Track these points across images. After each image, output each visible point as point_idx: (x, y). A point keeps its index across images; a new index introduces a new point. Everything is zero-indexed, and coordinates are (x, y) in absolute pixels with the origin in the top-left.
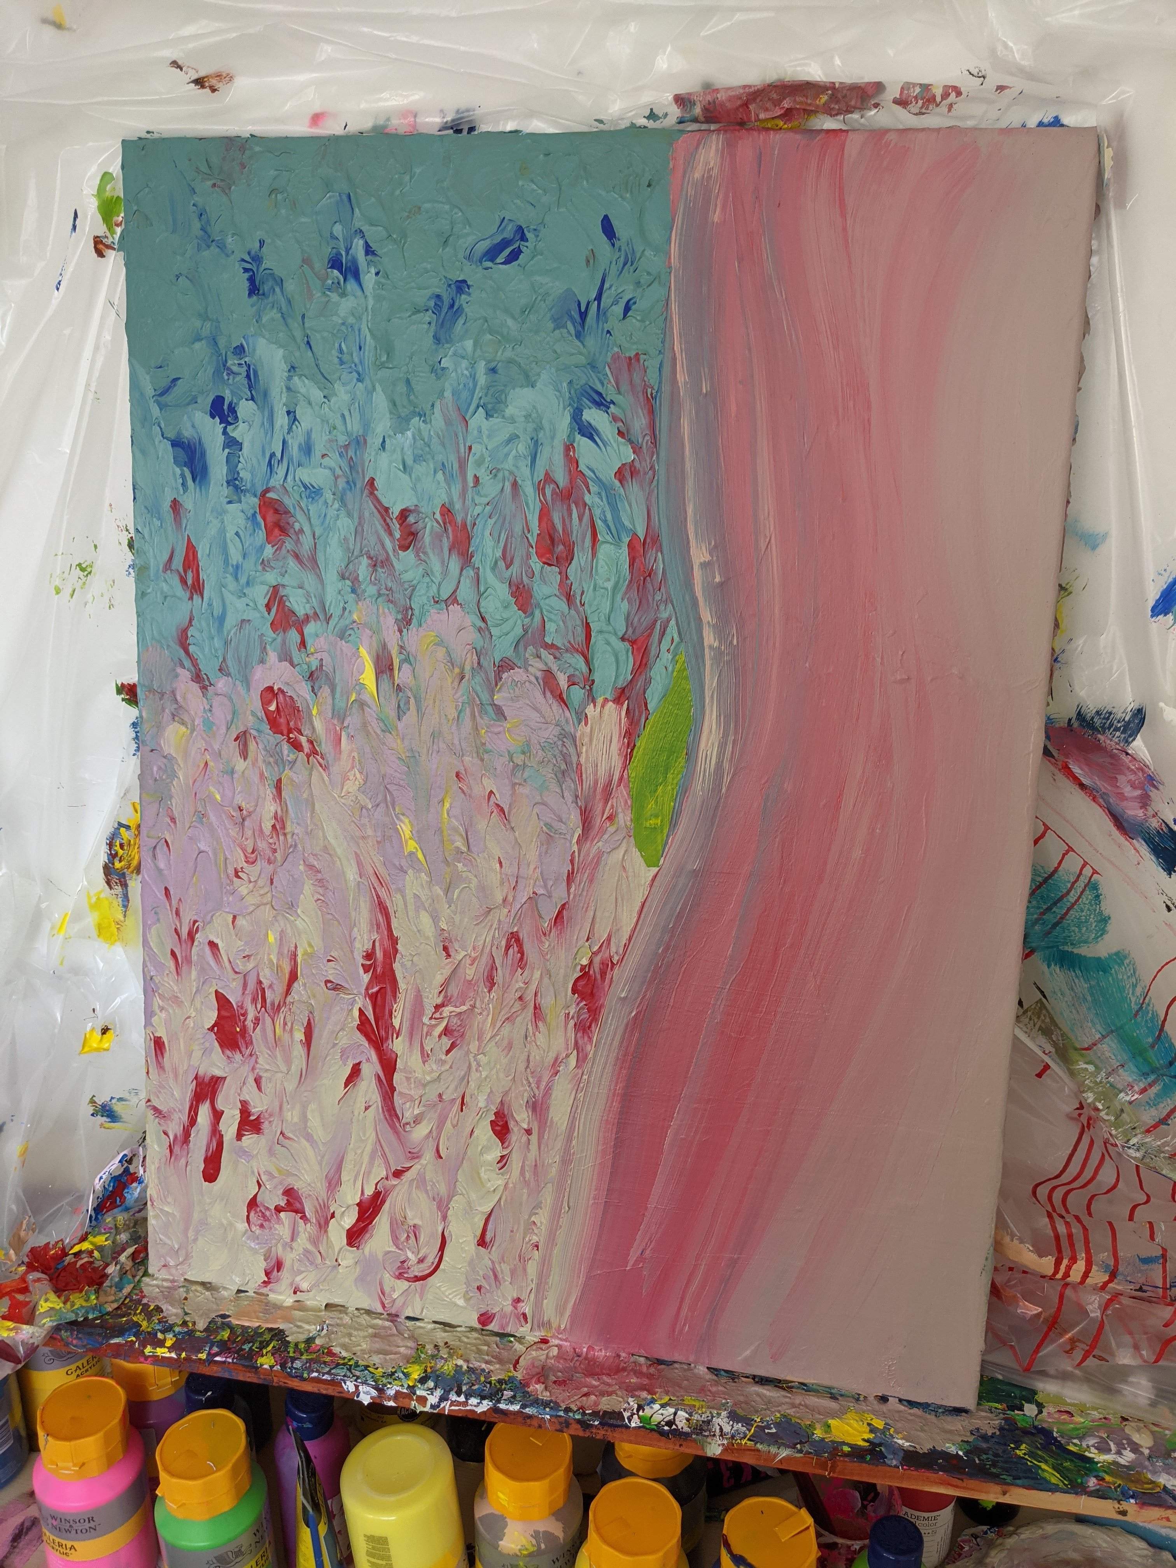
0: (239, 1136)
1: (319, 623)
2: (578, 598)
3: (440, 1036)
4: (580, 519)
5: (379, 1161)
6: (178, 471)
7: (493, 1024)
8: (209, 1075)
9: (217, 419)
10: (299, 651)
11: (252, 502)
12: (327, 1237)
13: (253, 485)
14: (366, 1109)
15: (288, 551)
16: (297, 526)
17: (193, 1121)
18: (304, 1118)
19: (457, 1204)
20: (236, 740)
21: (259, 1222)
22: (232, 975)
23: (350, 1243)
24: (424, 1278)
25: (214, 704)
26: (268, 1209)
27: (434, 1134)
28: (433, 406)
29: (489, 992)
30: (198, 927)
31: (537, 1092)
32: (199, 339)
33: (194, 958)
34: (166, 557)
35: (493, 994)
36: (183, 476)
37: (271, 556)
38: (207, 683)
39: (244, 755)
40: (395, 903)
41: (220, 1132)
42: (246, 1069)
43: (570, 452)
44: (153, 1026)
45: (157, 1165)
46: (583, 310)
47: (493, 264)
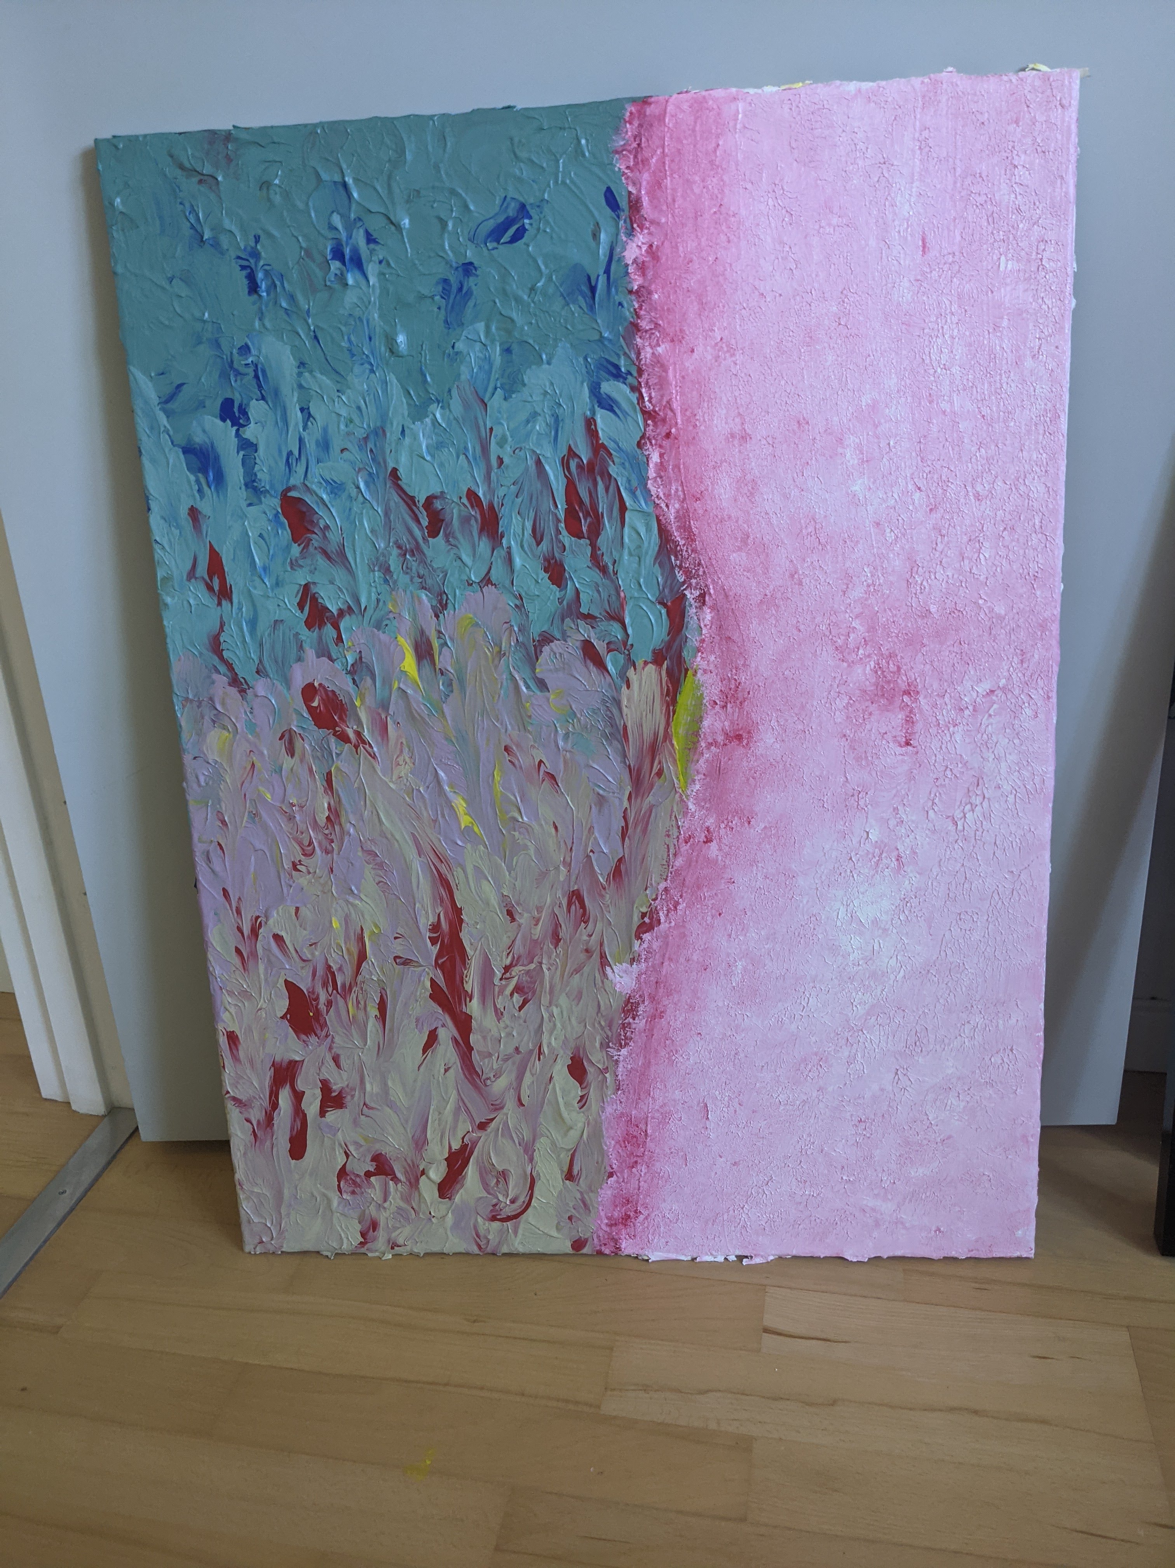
0: (323, 1113)
1: (354, 616)
2: (611, 567)
3: (512, 995)
4: (607, 490)
5: (463, 1116)
6: (192, 478)
7: (562, 976)
8: (286, 1060)
9: (229, 422)
10: (336, 645)
11: (273, 503)
12: (420, 1194)
13: (272, 486)
14: (446, 1071)
15: (316, 548)
16: (322, 524)
17: (275, 1105)
18: (386, 1089)
19: (542, 1146)
20: (280, 739)
21: (351, 1189)
22: (301, 963)
23: (442, 1195)
24: (516, 1216)
25: (255, 707)
26: (358, 1176)
27: (515, 1085)
28: (450, 391)
29: (556, 947)
30: (260, 923)
31: (610, 1034)
32: (200, 342)
33: (260, 951)
34: (189, 566)
35: (559, 949)
36: (198, 482)
37: (298, 555)
38: (245, 686)
39: (291, 752)
40: (457, 877)
41: (303, 1112)
42: (323, 1050)
43: (590, 425)
44: (224, 1022)
45: (242, 1152)
46: (593, 283)
47: (498, 242)
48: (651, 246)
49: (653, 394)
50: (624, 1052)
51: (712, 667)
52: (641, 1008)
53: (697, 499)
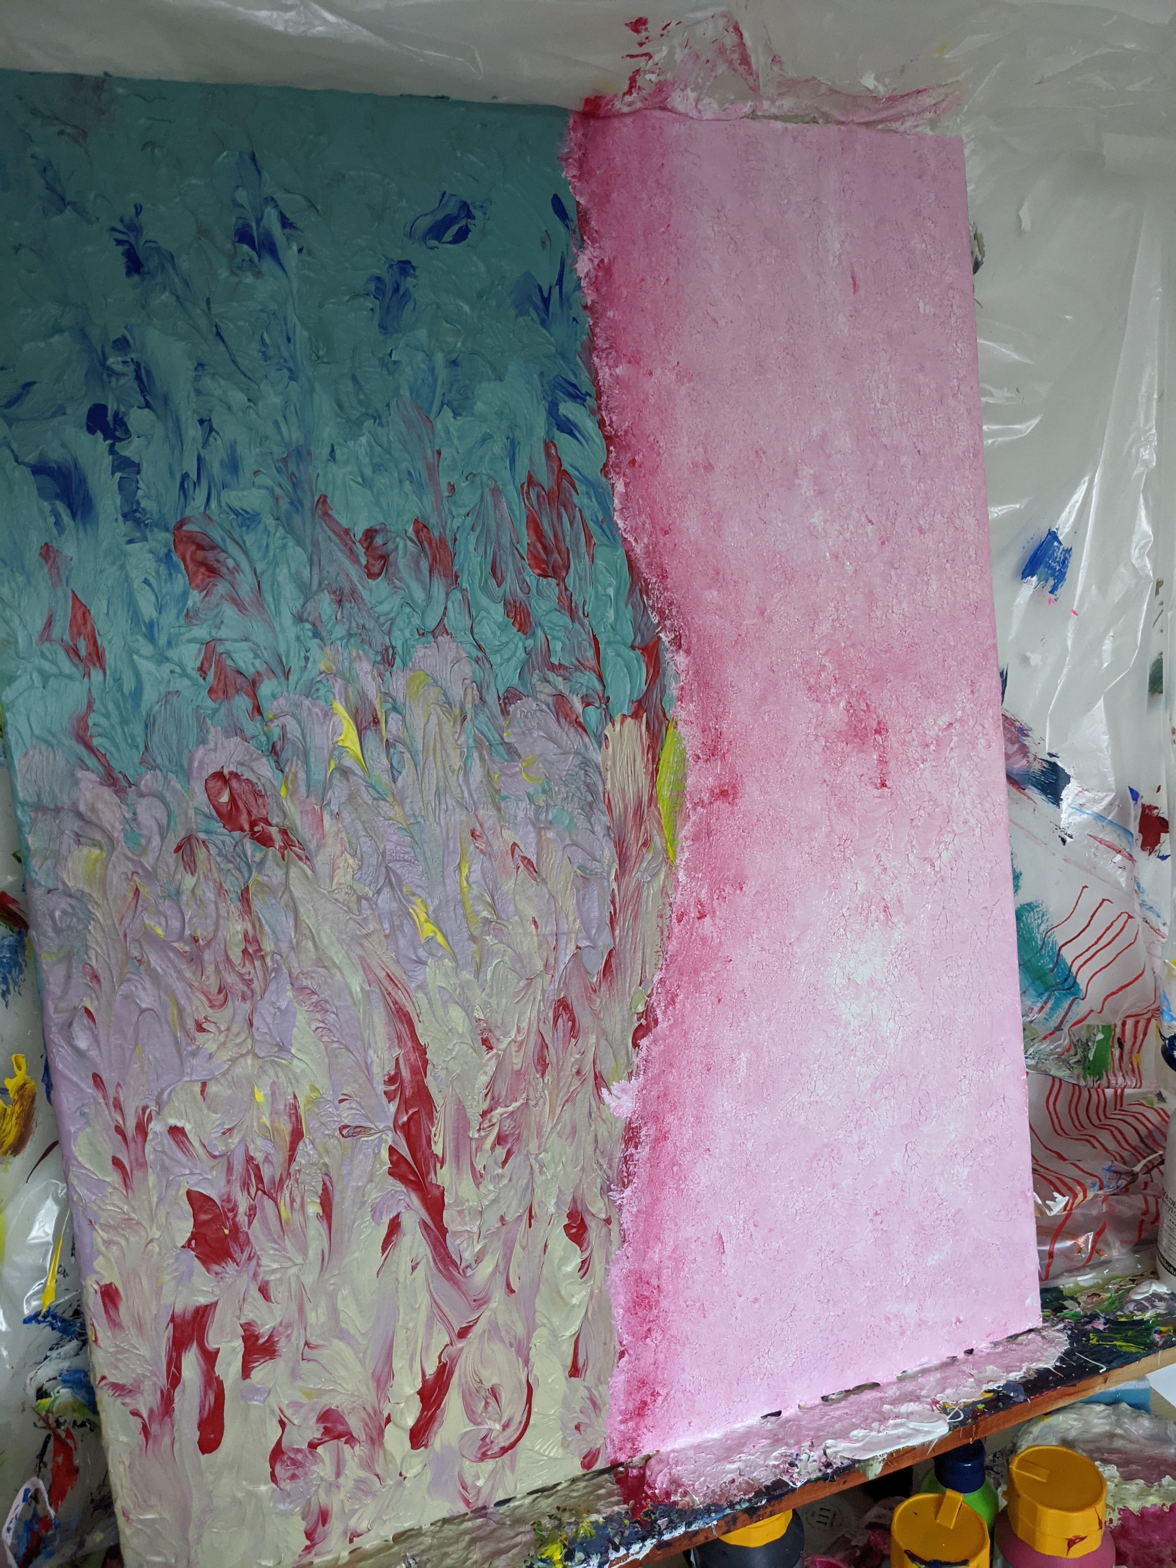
0: (246, 1372)
1: (275, 680)
2: (580, 609)
3: (493, 1148)
4: (572, 523)
5: (438, 1326)
6: (46, 506)
7: (552, 1112)
8: (191, 1309)
9: (99, 435)
10: (253, 719)
11: (162, 538)
12: (385, 1451)
13: (162, 516)
14: (414, 1268)
15: (222, 596)
16: (230, 563)
17: (175, 1379)
18: (334, 1313)
19: (539, 1340)
20: (177, 850)
21: (289, 1474)
22: (209, 1162)
23: (416, 1445)
24: (512, 1446)
25: (138, 811)
26: (299, 1451)
27: (501, 1267)
29: (542, 1076)
30: (150, 1114)
31: (610, 1173)
32: (57, 329)
33: (150, 1157)
34: (41, 624)
35: (547, 1078)
36: (55, 513)
37: (198, 604)
38: (126, 784)
39: (192, 867)
40: (417, 1005)
41: (217, 1378)
42: (245, 1278)
43: (548, 448)
44: (97, 1273)
45: (127, 1463)
46: (546, 295)
47: (439, 241)
48: (602, 260)
49: (614, 418)
50: (628, 1192)
51: (693, 719)
52: (643, 1132)
53: (666, 533)
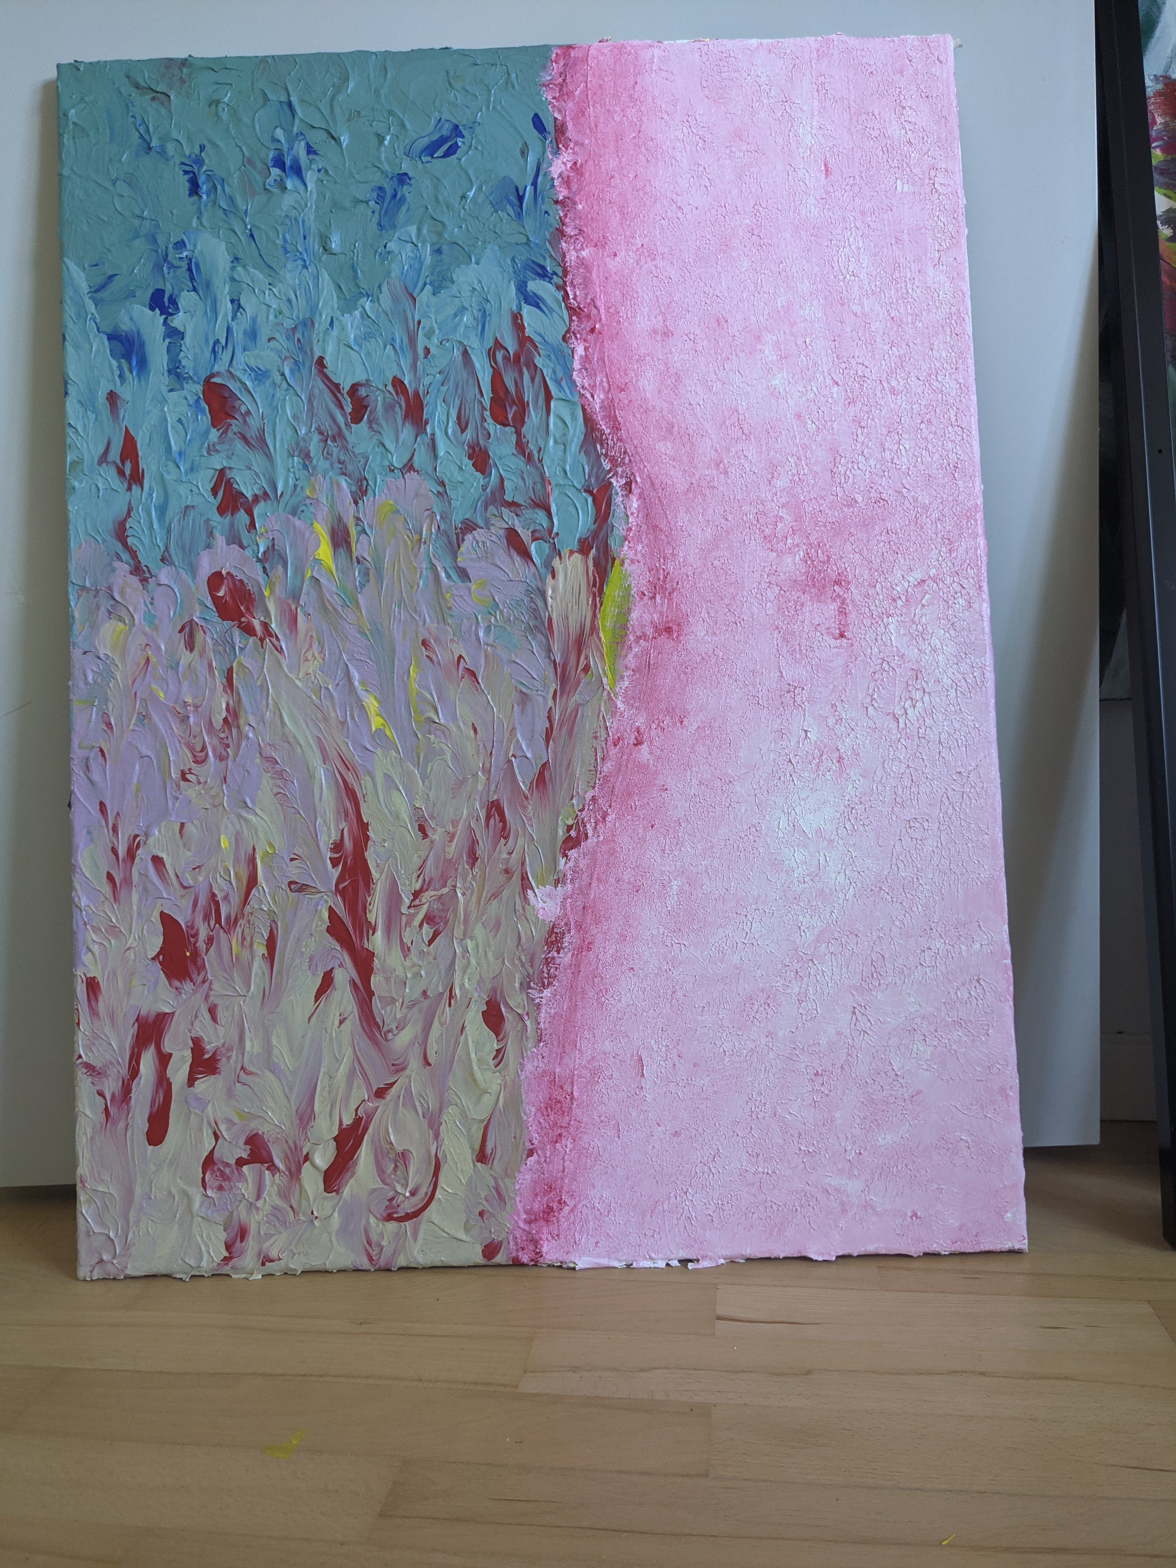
0: (191, 1081)
1: (269, 502)
2: (536, 455)
3: (421, 926)
4: (533, 379)
5: (359, 1080)
6: (115, 363)
7: (478, 902)
8: (153, 1013)
9: (158, 311)
10: (249, 532)
11: (195, 389)
12: (301, 1187)
13: (196, 373)
14: (341, 1022)
15: (235, 433)
16: (243, 409)
17: (134, 1072)
18: (268, 1047)
19: (450, 1118)
20: (180, 632)
21: (217, 1184)
22: (181, 892)
23: (328, 1189)
24: (417, 1214)
25: (156, 597)
26: (227, 1164)
27: (420, 1040)
28: (380, 286)
29: (471, 869)
30: (139, 842)
31: (531, 972)
32: (137, 236)
33: (135, 877)
34: (101, 450)
35: (476, 870)
36: (120, 368)
37: (216, 440)
38: (148, 575)
39: (190, 645)
40: (364, 787)
41: (168, 1080)
42: (199, 997)
43: (517, 320)
44: (85, 965)
45: (89, 1136)
46: (521, 193)
47: (432, 158)
48: (575, 163)
49: (578, 293)
50: (547, 993)
51: (639, 557)
52: (567, 938)
53: (622, 390)
